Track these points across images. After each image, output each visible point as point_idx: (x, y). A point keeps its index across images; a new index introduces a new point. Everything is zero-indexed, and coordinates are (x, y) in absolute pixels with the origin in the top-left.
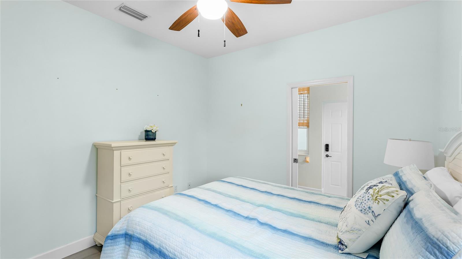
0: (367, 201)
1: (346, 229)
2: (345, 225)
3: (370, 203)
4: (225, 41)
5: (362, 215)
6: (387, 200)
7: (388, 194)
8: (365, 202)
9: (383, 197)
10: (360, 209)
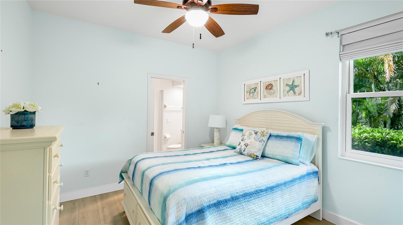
0: (260, 137)
1: (257, 150)
2: (256, 149)
3: (262, 138)
4: (193, 44)
5: (260, 143)
6: (267, 135)
7: (266, 133)
8: (260, 138)
9: (265, 134)
10: (259, 141)
